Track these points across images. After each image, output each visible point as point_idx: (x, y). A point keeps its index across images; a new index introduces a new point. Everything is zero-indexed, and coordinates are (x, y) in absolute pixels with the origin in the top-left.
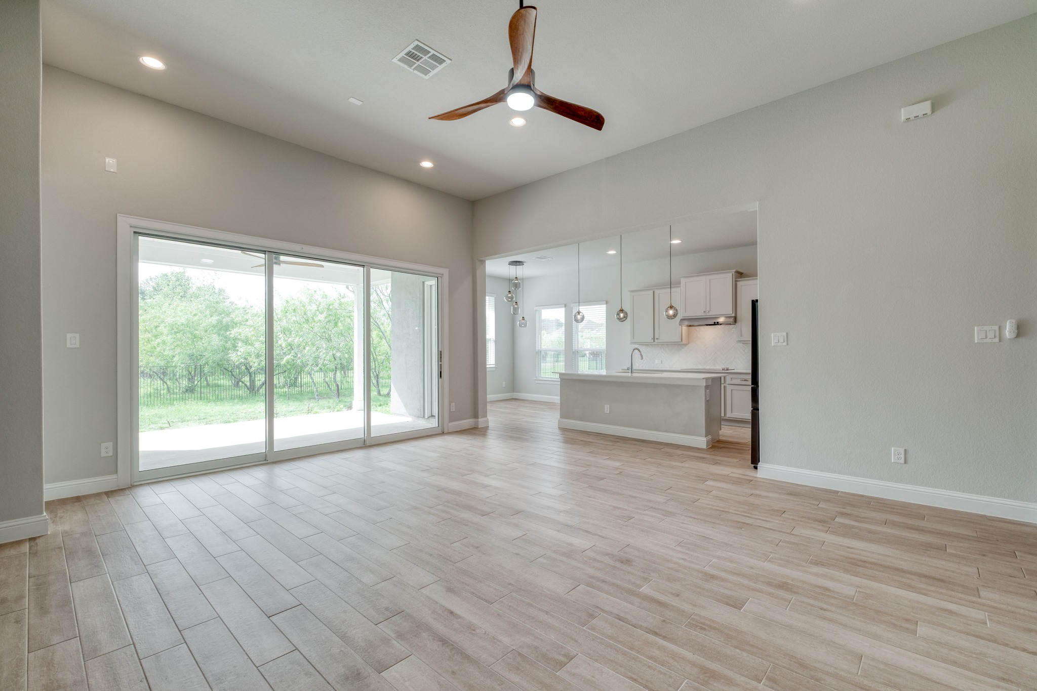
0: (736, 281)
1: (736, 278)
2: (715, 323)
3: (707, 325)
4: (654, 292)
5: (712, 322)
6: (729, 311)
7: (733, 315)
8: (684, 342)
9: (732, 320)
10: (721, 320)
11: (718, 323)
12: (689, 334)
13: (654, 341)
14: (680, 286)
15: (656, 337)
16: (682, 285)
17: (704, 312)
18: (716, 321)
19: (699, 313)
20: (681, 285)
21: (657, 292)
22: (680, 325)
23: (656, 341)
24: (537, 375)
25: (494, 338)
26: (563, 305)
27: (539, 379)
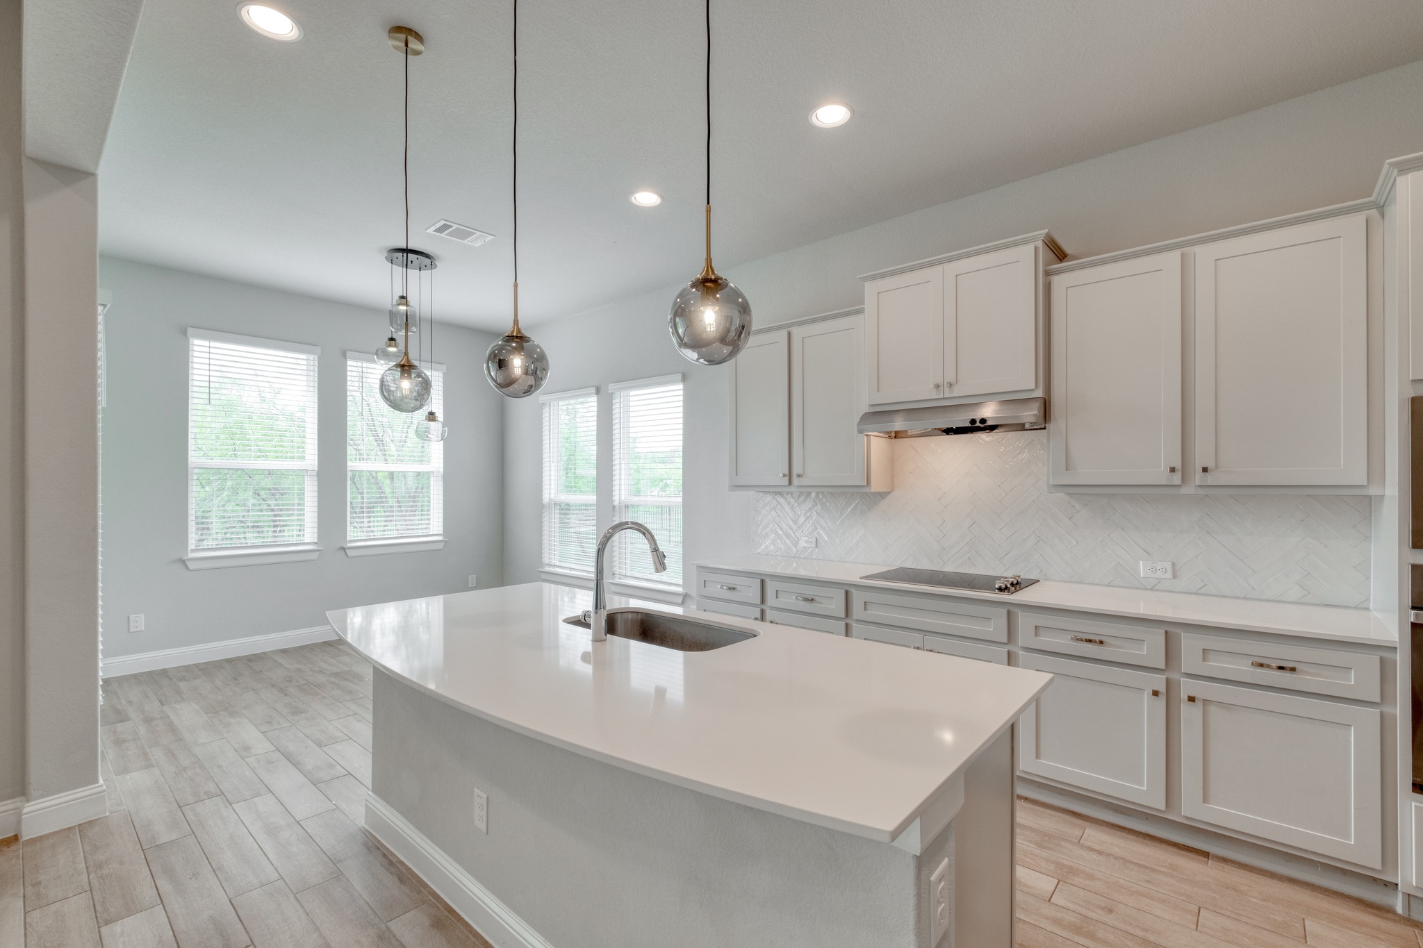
0: (1048, 274)
1: (1047, 264)
2: (973, 421)
3: (948, 431)
4: (789, 334)
5: (962, 420)
6: (1024, 379)
7: (1039, 393)
8: (876, 486)
9: (1030, 414)
10: (989, 411)
11: (983, 421)
12: (892, 464)
13: (790, 483)
14: (861, 311)
15: (796, 471)
16: (869, 304)
17: (938, 386)
18: (978, 416)
19: (921, 390)
20: (866, 306)
21: (798, 333)
22: (860, 432)
23: (796, 481)
24: (546, 560)
25: (442, 470)
26: (593, 390)
27: (547, 569)
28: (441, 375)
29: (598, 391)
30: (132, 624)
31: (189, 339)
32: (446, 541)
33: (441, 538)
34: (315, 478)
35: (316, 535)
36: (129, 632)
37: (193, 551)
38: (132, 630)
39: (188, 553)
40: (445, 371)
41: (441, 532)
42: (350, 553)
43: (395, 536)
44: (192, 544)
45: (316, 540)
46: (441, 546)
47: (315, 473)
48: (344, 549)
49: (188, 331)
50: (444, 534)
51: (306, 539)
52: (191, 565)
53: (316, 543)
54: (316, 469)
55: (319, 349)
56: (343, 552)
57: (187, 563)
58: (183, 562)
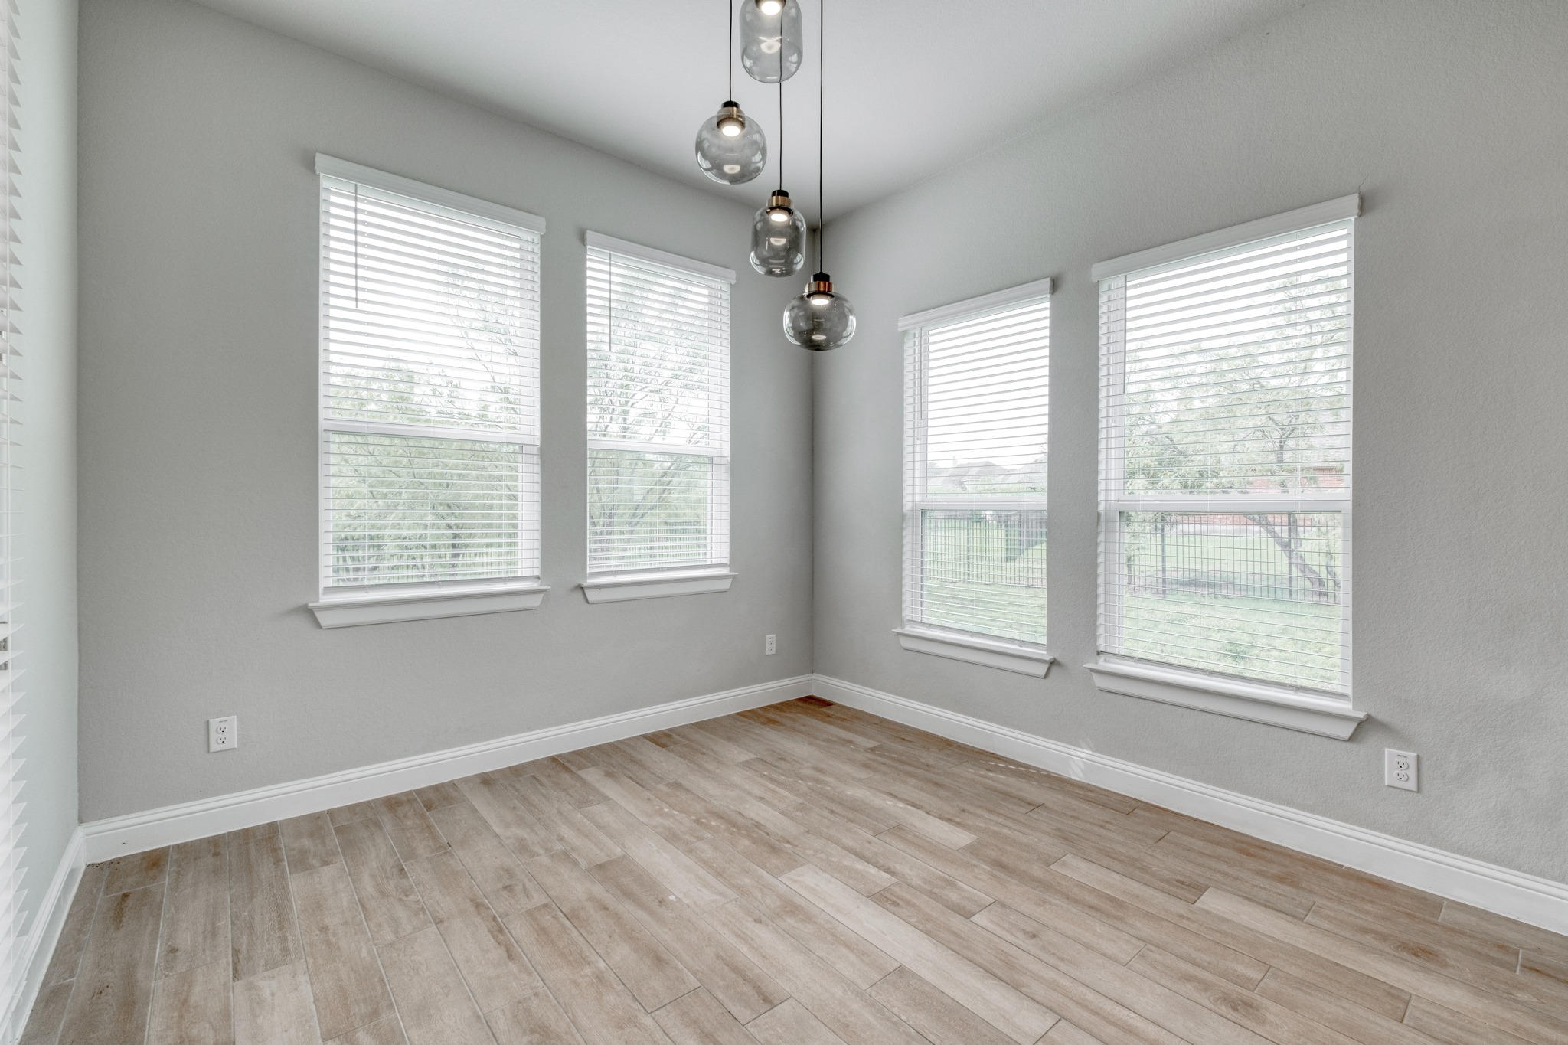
24: (907, 614)
25: (727, 453)
26: (1046, 283)
27: (909, 629)
28: (726, 288)
29: (1055, 285)
30: (213, 736)
31: (318, 176)
32: (734, 577)
33: (725, 571)
34: (536, 459)
35: (537, 563)
36: (209, 752)
37: (329, 590)
38: (214, 747)
39: (318, 595)
40: (734, 282)
41: (726, 561)
42: (592, 596)
43: (657, 566)
44: (327, 577)
45: (537, 572)
46: (725, 585)
47: (535, 450)
48: (581, 588)
49: (316, 159)
50: (732, 564)
51: (520, 571)
52: (325, 619)
53: (538, 577)
54: (538, 442)
55: (541, 221)
56: (579, 594)
57: (318, 615)
58: (309, 613)
